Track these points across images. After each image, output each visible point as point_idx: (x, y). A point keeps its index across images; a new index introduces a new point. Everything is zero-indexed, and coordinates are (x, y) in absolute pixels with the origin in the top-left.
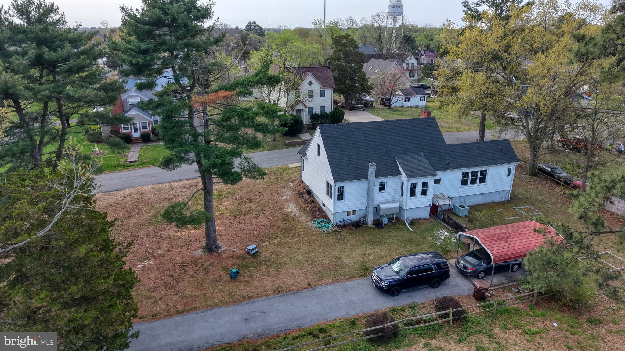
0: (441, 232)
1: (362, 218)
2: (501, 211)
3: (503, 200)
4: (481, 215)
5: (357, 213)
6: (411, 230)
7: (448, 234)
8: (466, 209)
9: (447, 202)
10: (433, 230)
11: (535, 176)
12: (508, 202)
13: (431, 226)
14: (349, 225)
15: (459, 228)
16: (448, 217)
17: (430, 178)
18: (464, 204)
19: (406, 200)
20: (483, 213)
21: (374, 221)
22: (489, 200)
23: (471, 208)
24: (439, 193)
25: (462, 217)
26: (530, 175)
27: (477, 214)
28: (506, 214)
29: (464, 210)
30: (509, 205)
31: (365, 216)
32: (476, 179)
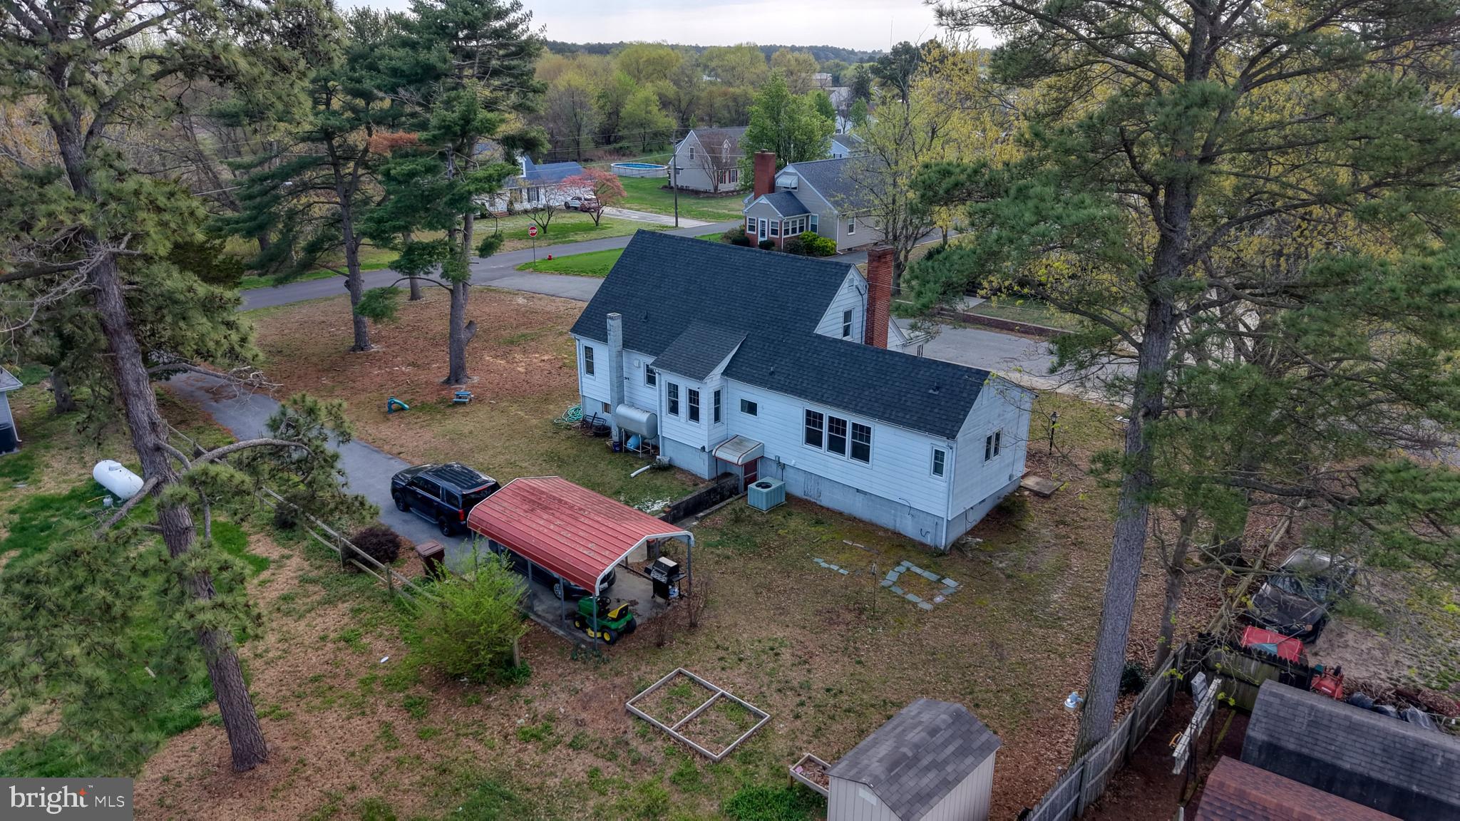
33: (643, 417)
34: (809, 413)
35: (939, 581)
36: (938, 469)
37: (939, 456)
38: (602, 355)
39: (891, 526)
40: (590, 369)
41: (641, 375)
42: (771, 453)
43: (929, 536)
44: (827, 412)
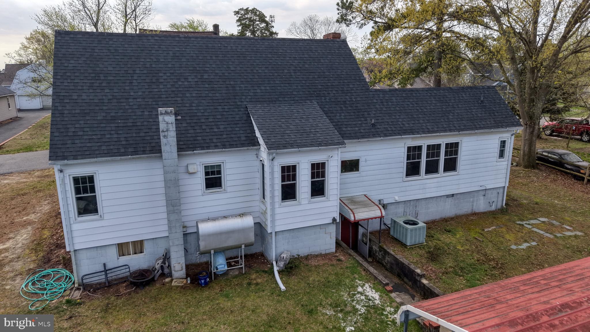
0: (360, 289)
1: (160, 262)
2: (495, 230)
3: (493, 208)
4: (454, 240)
5: (147, 247)
6: (283, 287)
7: (376, 296)
8: (420, 228)
9: (376, 212)
10: (339, 284)
11: (534, 169)
12: (502, 211)
13: (336, 274)
14: (123, 280)
15: (406, 275)
16: (381, 248)
17: (330, 153)
18: (416, 217)
19: (273, 209)
20: (458, 236)
21: (188, 267)
22: (465, 208)
23: (431, 225)
24: (357, 192)
25: (413, 247)
26: (526, 167)
27: (446, 238)
28: (507, 237)
29: (416, 229)
30: (507, 217)
31: (166, 257)
32: (437, 161)
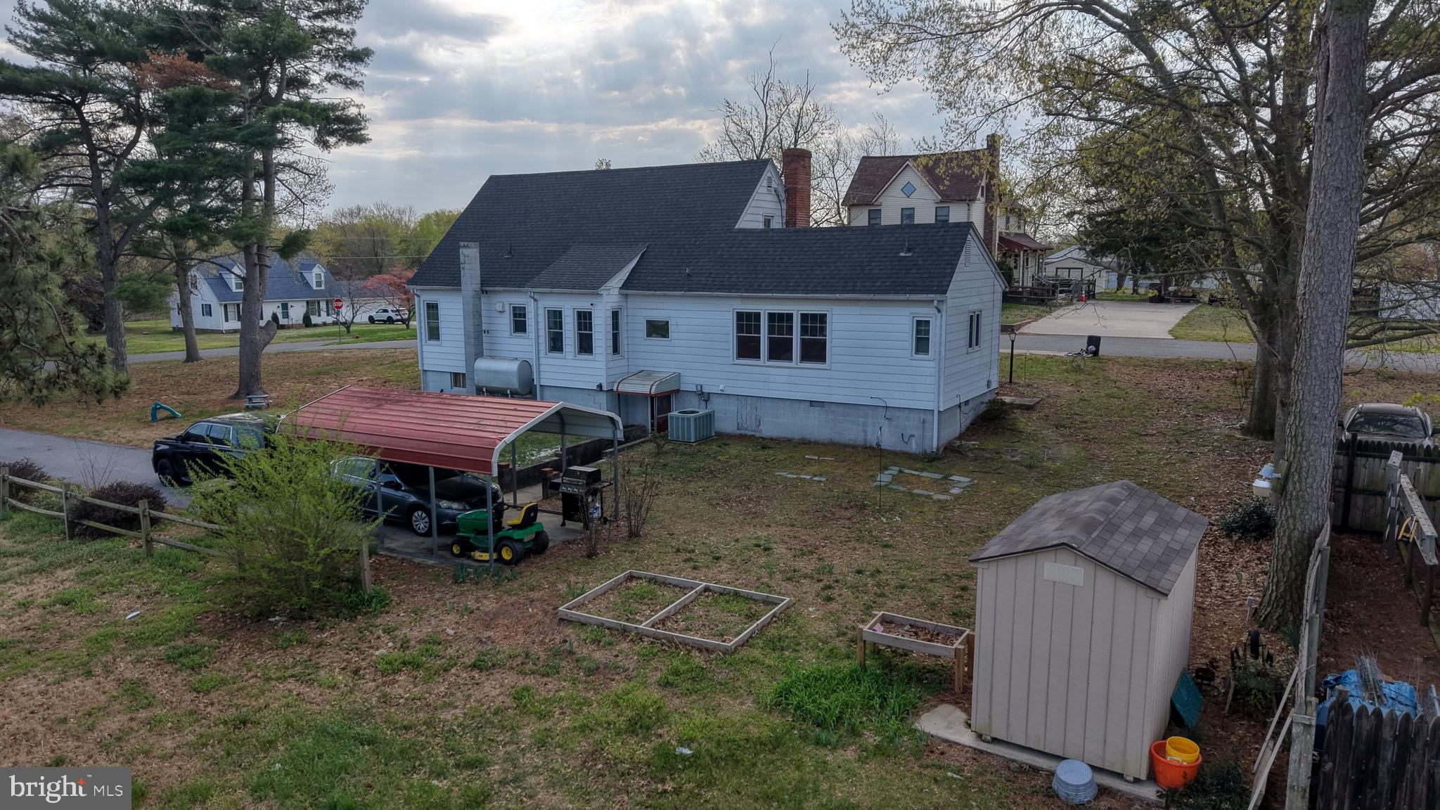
33: (514, 367)
34: (740, 316)
35: (945, 478)
36: (922, 344)
37: (922, 328)
38: (452, 309)
39: (860, 440)
40: (434, 334)
41: (506, 322)
42: (688, 385)
43: (913, 441)
44: (764, 308)
